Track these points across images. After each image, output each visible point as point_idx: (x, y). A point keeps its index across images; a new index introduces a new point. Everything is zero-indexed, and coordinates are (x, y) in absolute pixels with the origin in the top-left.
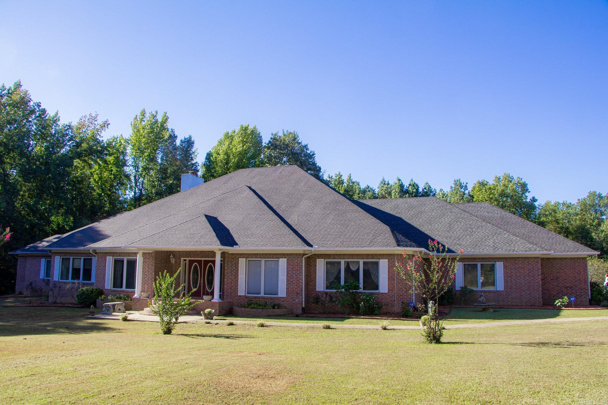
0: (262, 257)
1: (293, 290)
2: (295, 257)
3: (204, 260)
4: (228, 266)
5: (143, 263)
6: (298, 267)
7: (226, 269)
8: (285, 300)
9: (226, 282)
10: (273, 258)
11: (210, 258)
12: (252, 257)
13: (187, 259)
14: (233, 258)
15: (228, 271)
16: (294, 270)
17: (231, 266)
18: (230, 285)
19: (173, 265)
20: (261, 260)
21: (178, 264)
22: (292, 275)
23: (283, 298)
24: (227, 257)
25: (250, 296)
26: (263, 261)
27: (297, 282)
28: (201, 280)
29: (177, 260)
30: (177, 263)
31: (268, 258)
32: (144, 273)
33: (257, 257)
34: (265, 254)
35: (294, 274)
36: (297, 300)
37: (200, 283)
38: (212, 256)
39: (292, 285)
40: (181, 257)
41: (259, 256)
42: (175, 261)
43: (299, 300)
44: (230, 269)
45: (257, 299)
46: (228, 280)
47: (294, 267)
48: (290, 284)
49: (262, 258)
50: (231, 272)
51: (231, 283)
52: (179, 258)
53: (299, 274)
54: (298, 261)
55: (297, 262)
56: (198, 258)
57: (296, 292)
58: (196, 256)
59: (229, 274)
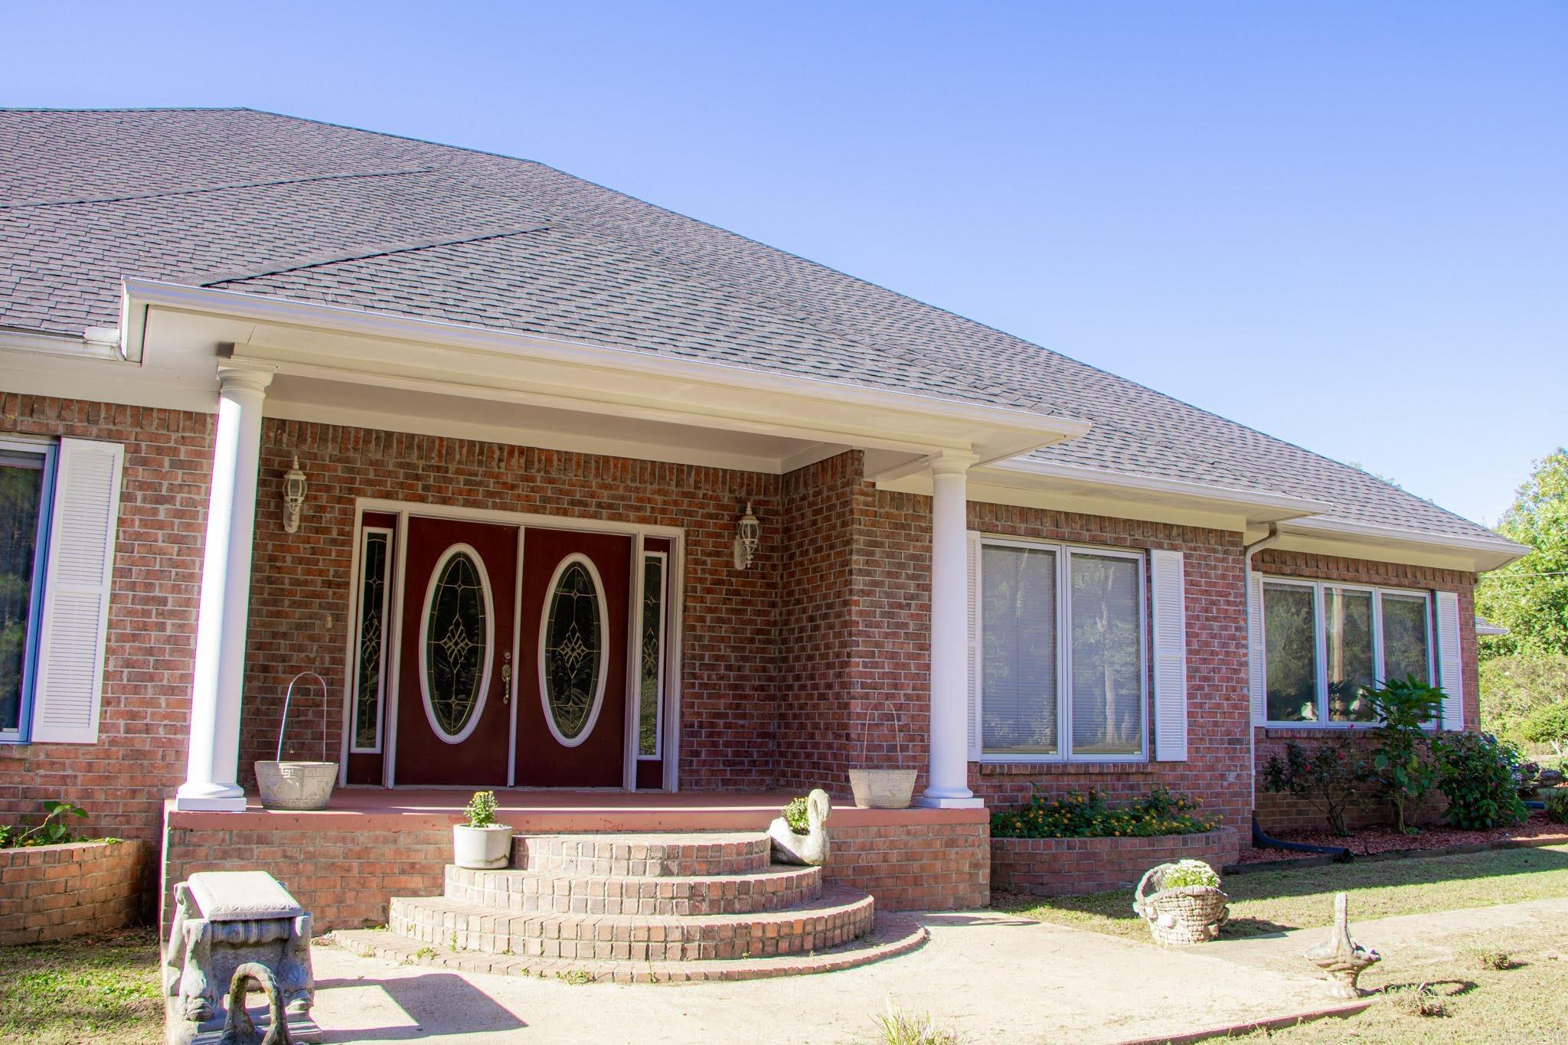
0: (1066, 530)
1: (1215, 724)
2: (1215, 551)
3: (531, 532)
4: (868, 573)
5: (125, 497)
6: (1228, 603)
7: (863, 593)
8: (1183, 777)
9: (861, 675)
10: (1117, 543)
11: (595, 516)
12: (1013, 532)
13: (406, 509)
14: (903, 527)
15: (873, 604)
16: (1215, 619)
17: (889, 574)
18: (888, 697)
19: (283, 548)
20: (1053, 553)
21: (334, 542)
22: (1207, 644)
23: (1173, 765)
24: (865, 513)
25: (1010, 766)
26: (1064, 553)
27: (1229, 679)
28: (499, 662)
29: (322, 509)
30: (326, 531)
31: (1095, 541)
32: (133, 586)
33: (1036, 534)
34: (1081, 516)
35: (1214, 637)
36: (1231, 777)
37: (499, 688)
38: (610, 506)
39: (1209, 696)
40: (360, 493)
41: (1048, 526)
42: (303, 518)
43: (1238, 777)
44: (887, 595)
45: (1045, 781)
46: (876, 665)
47: (1214, 603)
48: (1200, 688)
49: (1063, 539)
50: (890, 615)
51: (896, 687)
52: (340, 500)
53: (1233, 638)
54: (1226, 569)
55: (1224, 577)
56: (504, 507)
57: (1228, 733)
58: (490, 494)
59: (878, 625)
